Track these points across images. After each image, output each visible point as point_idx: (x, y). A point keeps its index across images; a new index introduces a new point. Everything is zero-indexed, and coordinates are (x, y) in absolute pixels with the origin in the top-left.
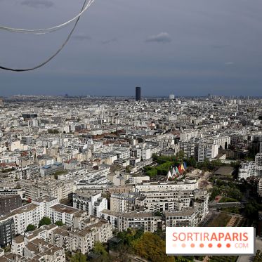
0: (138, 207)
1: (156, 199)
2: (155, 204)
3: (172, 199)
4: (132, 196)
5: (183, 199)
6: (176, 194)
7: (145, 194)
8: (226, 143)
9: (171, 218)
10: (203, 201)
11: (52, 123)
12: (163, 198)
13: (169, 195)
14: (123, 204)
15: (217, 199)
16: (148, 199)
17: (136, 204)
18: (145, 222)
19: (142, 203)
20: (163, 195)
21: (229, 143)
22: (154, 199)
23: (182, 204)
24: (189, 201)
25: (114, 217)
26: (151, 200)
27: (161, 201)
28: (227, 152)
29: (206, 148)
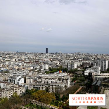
0: (38, 82)
1: (47, 79)
2: (46, 81)
3: (54, 79)
4: (36, 78)
5: (59, 79)
6: (56, 77)
7: (42, 77)
8: (80, 64)
9: (52, 86)
10: (68, 80)
11: (8, 58)
12: (50, 78)
13: (53, 77)
14: (32, 81)
15: (75, 82)
16: (43, 79)
17: (37, 81)
18: (40, 87)
19: (40, 80)
20: (50, 77)
21: (81, 64)
22: (46, 79)
23: (58, 81)
24: (62, 80)
25: (26, 85)
26: (45, 79)
27: (49, 80)
28: (80, 67)
29: (71, 64)
